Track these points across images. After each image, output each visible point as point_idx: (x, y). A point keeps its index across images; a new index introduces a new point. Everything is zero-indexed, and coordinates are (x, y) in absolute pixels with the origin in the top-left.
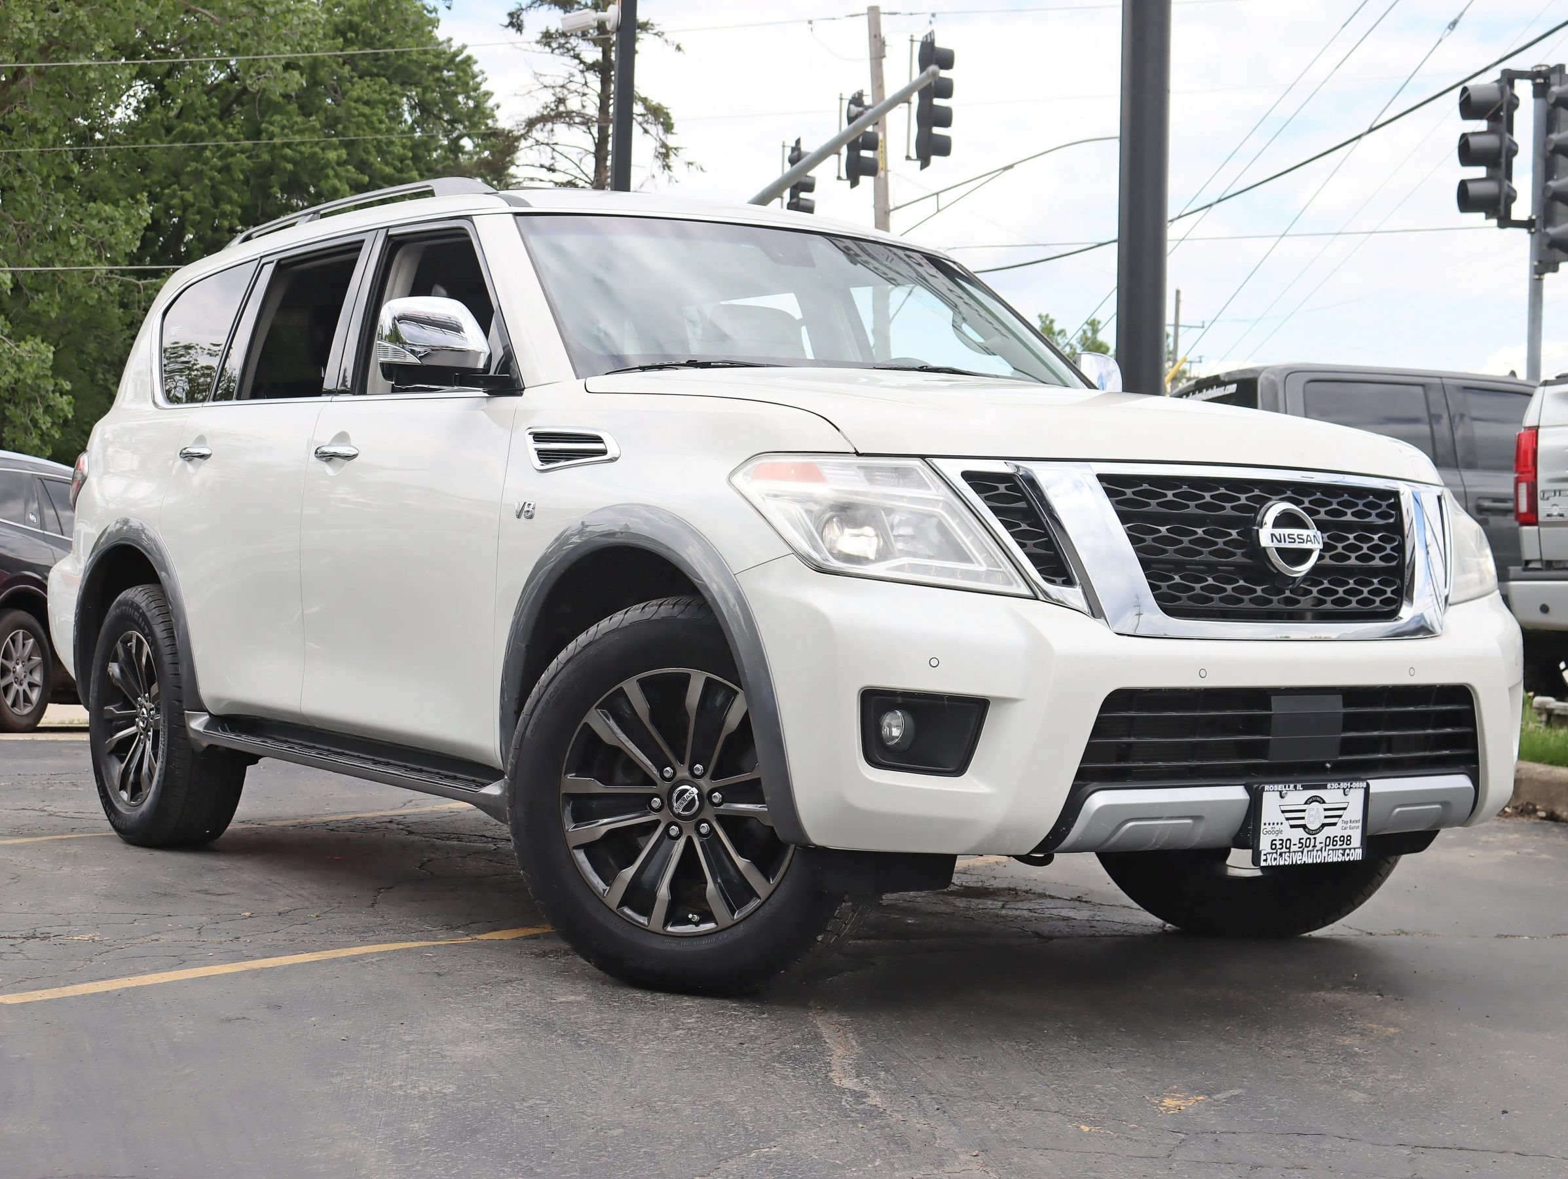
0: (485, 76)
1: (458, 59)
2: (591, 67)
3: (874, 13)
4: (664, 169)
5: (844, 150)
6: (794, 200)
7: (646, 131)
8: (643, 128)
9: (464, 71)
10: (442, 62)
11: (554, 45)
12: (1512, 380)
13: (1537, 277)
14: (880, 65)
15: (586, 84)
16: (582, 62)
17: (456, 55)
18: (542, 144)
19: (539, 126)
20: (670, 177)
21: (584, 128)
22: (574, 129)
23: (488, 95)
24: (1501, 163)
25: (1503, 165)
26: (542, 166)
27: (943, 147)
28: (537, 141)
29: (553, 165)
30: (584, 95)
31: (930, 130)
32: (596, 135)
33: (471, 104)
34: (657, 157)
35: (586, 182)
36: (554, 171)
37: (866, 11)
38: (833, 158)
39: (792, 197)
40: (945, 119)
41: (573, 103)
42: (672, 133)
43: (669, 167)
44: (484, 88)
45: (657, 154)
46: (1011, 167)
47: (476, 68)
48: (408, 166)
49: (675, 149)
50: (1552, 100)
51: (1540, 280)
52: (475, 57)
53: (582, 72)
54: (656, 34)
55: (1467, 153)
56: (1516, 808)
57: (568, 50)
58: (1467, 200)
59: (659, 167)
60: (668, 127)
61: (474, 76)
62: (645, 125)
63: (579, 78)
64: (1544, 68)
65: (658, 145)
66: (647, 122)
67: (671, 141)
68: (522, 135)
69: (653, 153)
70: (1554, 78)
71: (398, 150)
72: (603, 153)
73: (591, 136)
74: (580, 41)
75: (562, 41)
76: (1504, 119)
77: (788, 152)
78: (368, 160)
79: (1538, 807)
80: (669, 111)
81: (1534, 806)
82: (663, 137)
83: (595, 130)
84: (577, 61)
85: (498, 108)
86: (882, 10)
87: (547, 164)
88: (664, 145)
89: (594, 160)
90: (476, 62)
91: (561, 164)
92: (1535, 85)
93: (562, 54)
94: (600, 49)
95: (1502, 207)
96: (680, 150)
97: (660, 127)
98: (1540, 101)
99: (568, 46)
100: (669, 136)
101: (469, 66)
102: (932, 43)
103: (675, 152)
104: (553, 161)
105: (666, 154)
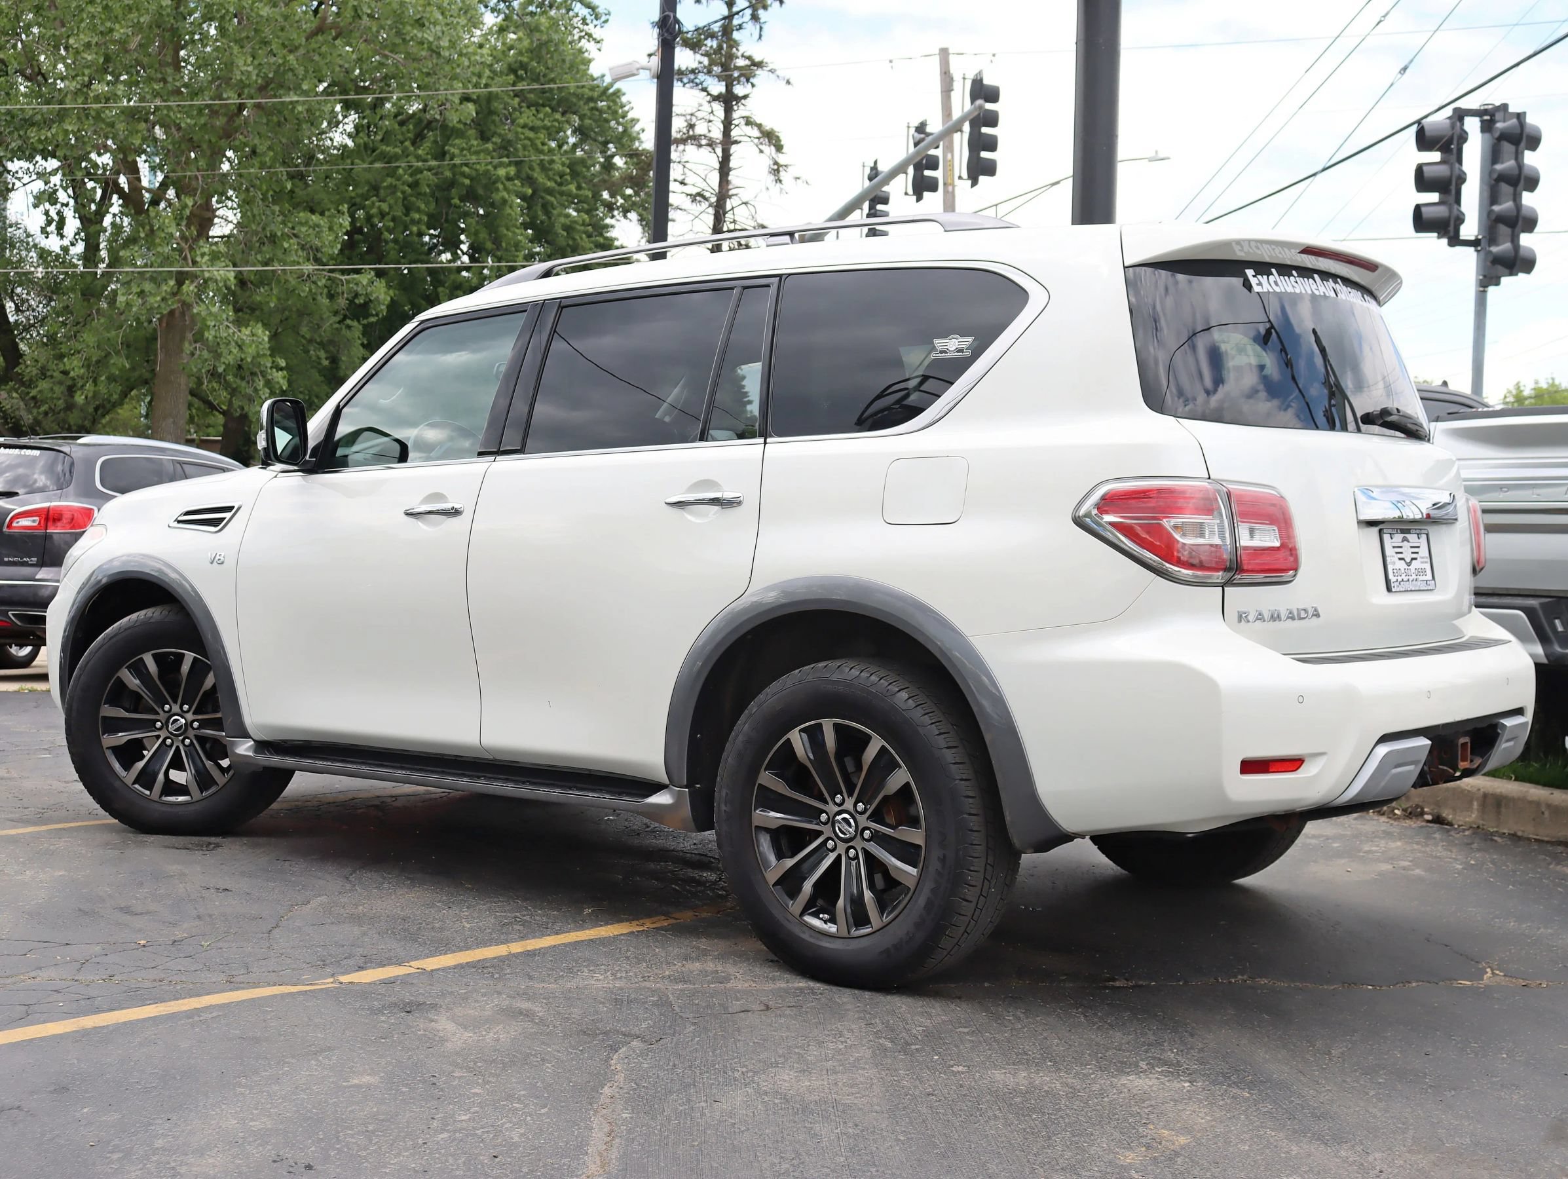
0: (631, 105)
1: (611, 91)
2: (716, 98)
3: (944, 53)
4: (777, 182)
5: (911, 170)
6: (873, 211)
7: (761, 151)
8: (759, 149)
9: (615, 102)
10: (596, 94)
11: (685, 80)
12: (1444, 389)
13: (1482, 289)
14: (949, 97)
15: (712, 112)
16: (709, 94)
17: (607, 89)
20: (781, 189)
21: (710, 149)
22: (702, 150)
23: (634, 121)
24: (1450, 190)
25: (1453, 192)
26: (675, 180)
29: (684, 179)
30: (710, 121)
31: (979, 154)
32: (720, 154)
33: (620, 129)
34: (770, 172)
35: (711, 193)
36: (685, 184)
37: (937, 52)
38: (902, 176)
39: (870, 209)
40: (991, 145)
41: (701, 129)
42: (782, 153)
43: (780, 181)
44: (630, 116)
45: (770, 170)
46: (1058, 183)
47: (624, 99)
48: (566, 180)
49: (785, 166)
50: (1497, 135)
51: (1485, 292)
52: (624, 90)
53: (709, 102)
54: (770, 71)
55: (1423, 181)
56: (1404, 810)
57: (697, 85)
58: (1421, 222)
59: (773, 181)
60: (779, 148)
61: (622, 106)
62: (761, 147)
63: (706, 107)
64: (1490, 107)
65: (771, 163)
66: (761, 144)
67: (782, 159)
69: (766, 170)
70: (1498, 116)
71: (558, 167)
72: (725, 170)
73: (716, 156)
74: (707, 77)
75: (692, 76)
76: (1455, 151)
77: (868, 171)
78: (532, 175)
79: (1426, 810)
80: (779, 135)
81: (1422, 809)
82: (775, 156)
83: (719, 151)
84: (705, 93)
85: (643, 131)
86: (951, 51)
87: (679, 179)
88: (776, 163)
89: (718, 175)
90: (624, 94)
92: (1482, 122)
93: (692, 88)
94: (724, 83)
95: (1451, 228)
96: (789, 167)
97: (773, 148)
98: (1487, 135)
99: (697, 81)
100: (780, 155)
101: (619, 97)
102: (981, 80)
103: (785, 168)
104: (683, 177)
105: (776, 170)
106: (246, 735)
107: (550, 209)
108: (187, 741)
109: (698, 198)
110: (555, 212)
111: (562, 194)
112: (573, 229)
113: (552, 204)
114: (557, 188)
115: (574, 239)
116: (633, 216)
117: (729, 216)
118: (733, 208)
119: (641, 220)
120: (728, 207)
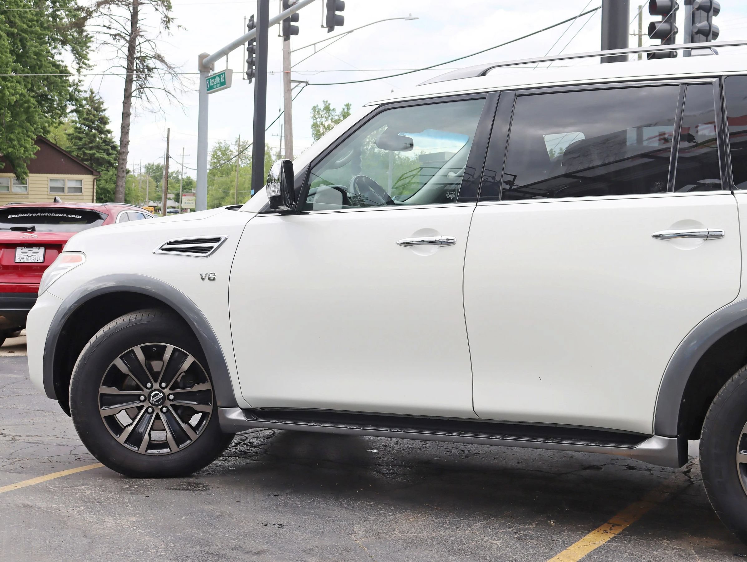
4: (166, 29)
5: (282, 22)
6: (251, 46)
7: (157, 10)
8: (155, 8)
18: (105, 15)
19: (103, 6)
20: (169, 33)
21: (126, 7)
22: (120, 8)
25: (671, 37)
26: (104, 26)
27: (340, 22)
28: (102, 13)
29: (110, 25)
31: (334, 12)
32: (132, 11)
34: (162, 22)
35: (126, 34)
36: (110, 28)
38: (277, 25)
39: (249, 45)
40: (341, 7)
42: (171, 11)
43: (168, 28)
45: (162, 21)
46: (352, 31)
48: (34, 25)
49: (172, 19)
50: (696, 6)
55: (653, 32)
59: (163, 28)
60: (169, 7)
62: (156, 7)
65: (163, 17)
66: (157, 5)
67: (170, 15)
68: (94, 10)
69: (160, 20)
71: (29, 16)
72: (135, 20)
73: (129, 11)
76: (672, 16)
77: (247, 22)
78: (15, 21)
82: (166, 13)
83: (131, 8)
87: (107, 25)
88: (166, 17)
89: (131, 23)
91: (114, 25)
96: (174, 20)
97: (164, 8)
98: (688, 6)
100: (169, 12)
103: (172, 20)
104: (110, 24)
105: (167, 21)
106: (235, 404)
107: (25, 42)
108: (165, 410)
109: (117, 37)
110: (28, 44)
111: (31, 33)
112: (40, 54)
113: (26, 39)
114: (29, 29)
115: (41, 61)
116: (68, 47)
117: (138, 48)
118: (139, 44)
119: (73, 50)
120: (137, 43)
